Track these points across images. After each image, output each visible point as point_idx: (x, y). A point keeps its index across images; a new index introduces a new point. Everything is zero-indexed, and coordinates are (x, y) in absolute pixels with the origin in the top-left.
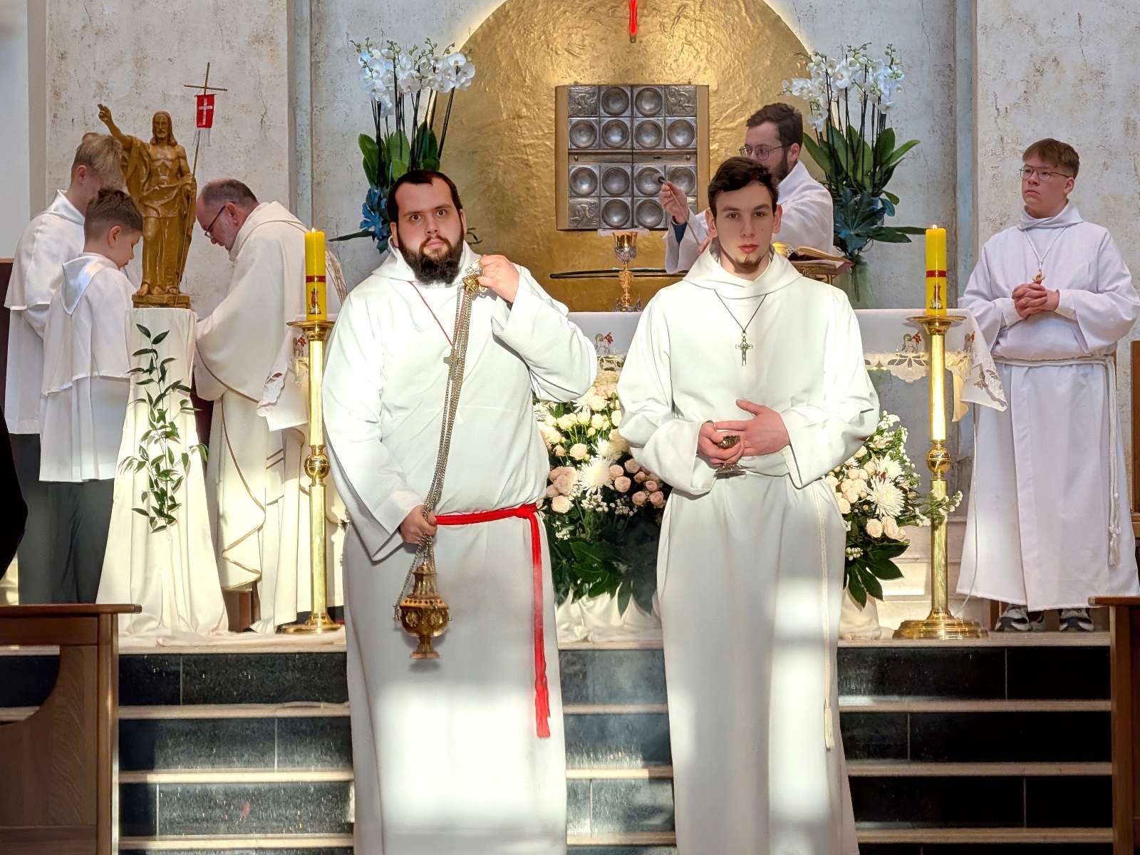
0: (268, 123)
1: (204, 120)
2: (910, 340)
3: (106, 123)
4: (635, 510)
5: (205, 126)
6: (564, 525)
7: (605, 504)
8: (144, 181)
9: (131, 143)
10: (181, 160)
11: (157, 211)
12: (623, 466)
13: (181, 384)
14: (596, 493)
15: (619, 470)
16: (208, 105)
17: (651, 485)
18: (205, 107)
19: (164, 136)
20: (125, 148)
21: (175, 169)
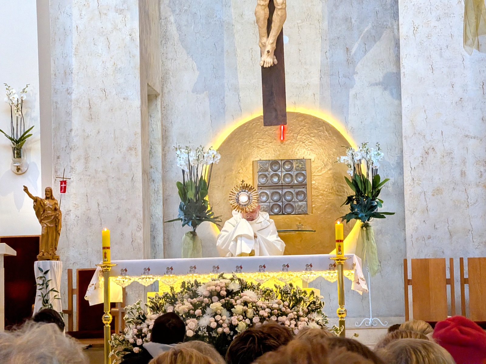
1: (63, 190)
3: (26, 192)
4: (219, 335)
5: (63, 192)
7: (207, 333)
8: (42, 213)
9: (37, 200)
10: (56, 205)
11: (46, 224)
12: (214, 318)
13: (54, 289)
14: (205, 328)
15: (212, 319)
16: (64, 184)
17: (225, 325)
18: (63, 185)
19: (49, 196)
20: (34, 201)
21: (53, 208)
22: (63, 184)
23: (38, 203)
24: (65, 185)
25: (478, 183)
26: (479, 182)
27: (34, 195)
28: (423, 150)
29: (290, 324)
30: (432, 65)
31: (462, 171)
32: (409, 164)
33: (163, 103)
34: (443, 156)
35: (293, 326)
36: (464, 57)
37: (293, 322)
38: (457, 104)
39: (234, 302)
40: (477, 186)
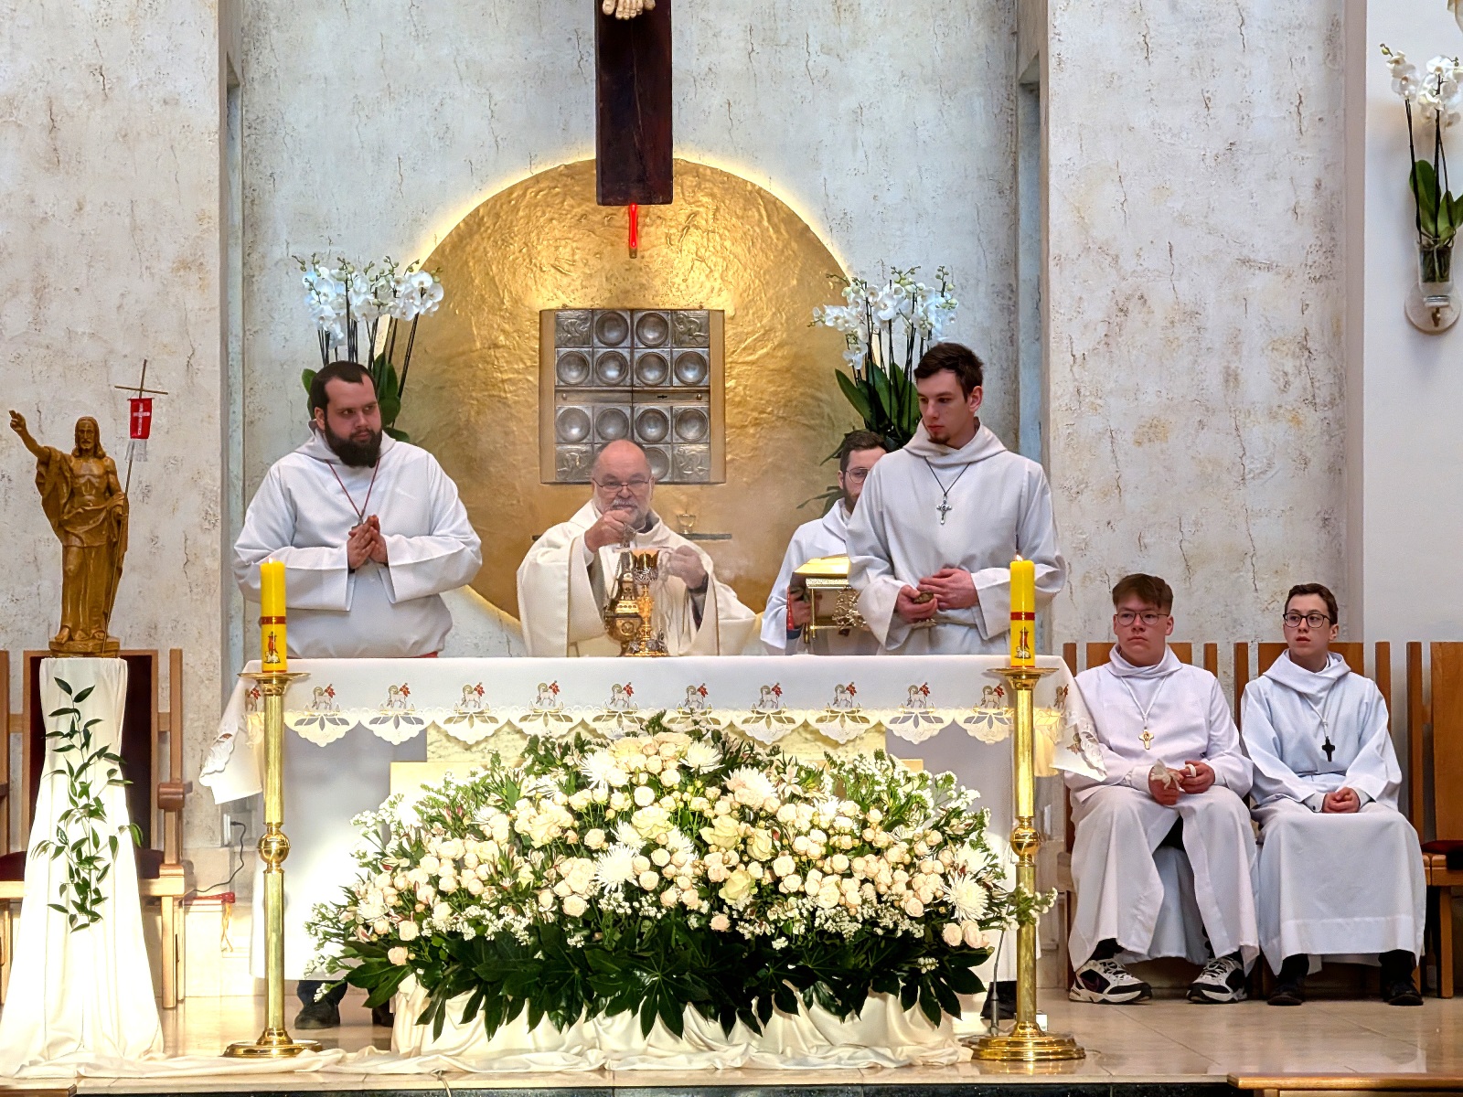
0: (195, 367)
1: (139, 429)
2: (991, 693)
3: (19, 433)
4: (664, 911)
5: (139, 437)
6: (576, 930)
7: (627, 904)
8: (64, 501)
9: (50, 456)
10: (111, 476)
11: (80, 538)
12: (650, 858)
13: (108, 751)
14: (616, 890)
15: (644, 862)
16: (144, 411)
17: (683, 882)
18: (141, 414)
19: (89, 446)
20: (41, 463)
21: (103, 487)
22: (141, 410)
23: (53, 467)
24: (148, 414)
25: (1275, 409)
26: (1280, 407)
27: (41, 444)
28: (1112, 299)
29: (894, 882)
30: (1144, 36)
31: (1228, 368)
32: (1066, 341)
33: (247, 111)
34: (1172, 322)
35: (900, 888)
36: (1244, 14)
37: (902, 876)
38: (1219, 160)
39: (709, 806)
40: (1273, 416)
